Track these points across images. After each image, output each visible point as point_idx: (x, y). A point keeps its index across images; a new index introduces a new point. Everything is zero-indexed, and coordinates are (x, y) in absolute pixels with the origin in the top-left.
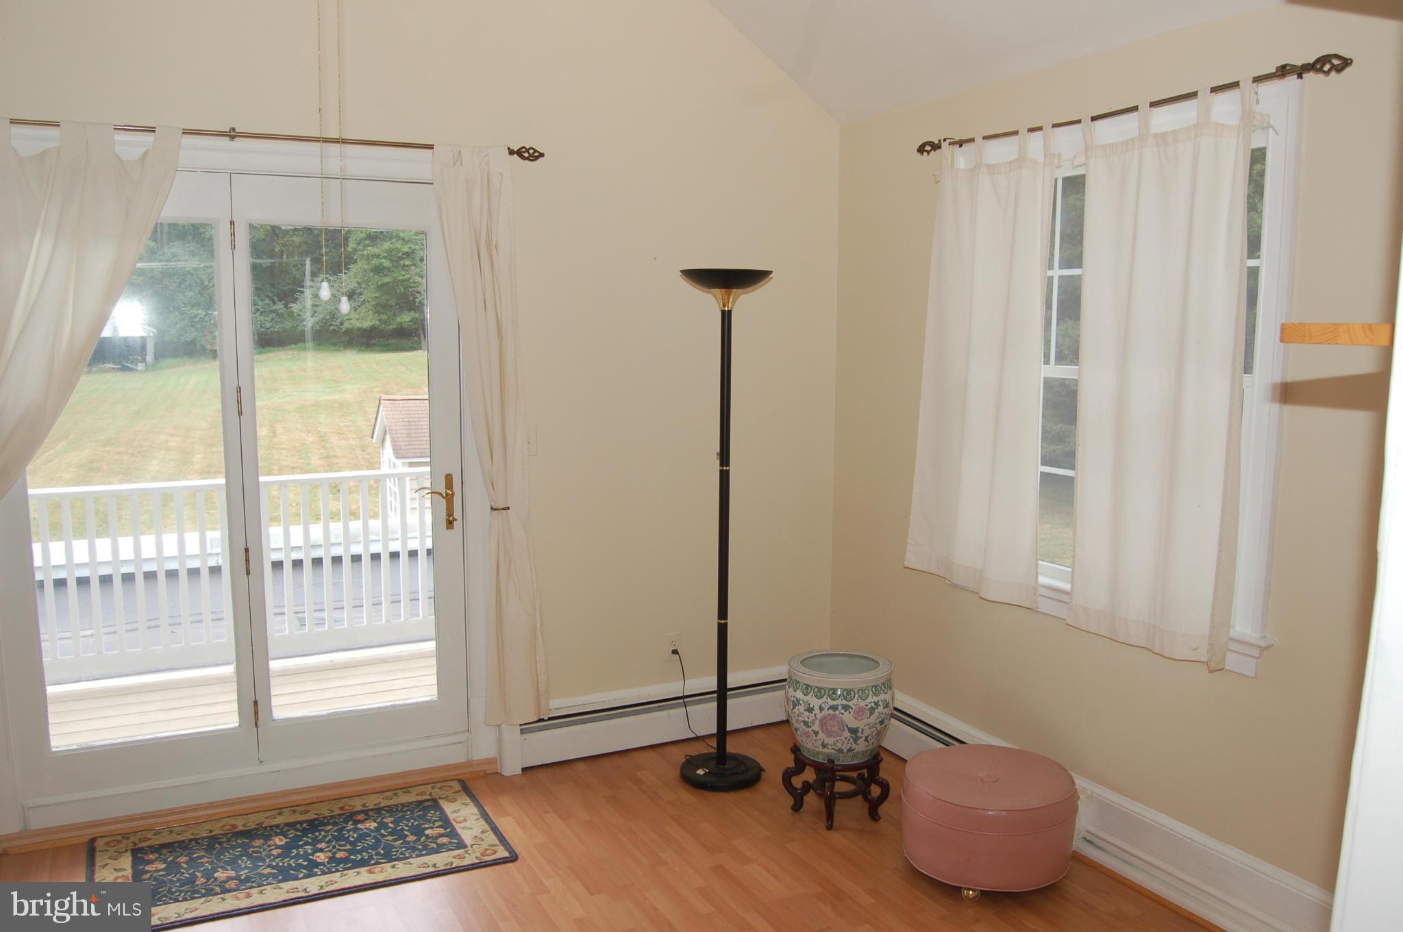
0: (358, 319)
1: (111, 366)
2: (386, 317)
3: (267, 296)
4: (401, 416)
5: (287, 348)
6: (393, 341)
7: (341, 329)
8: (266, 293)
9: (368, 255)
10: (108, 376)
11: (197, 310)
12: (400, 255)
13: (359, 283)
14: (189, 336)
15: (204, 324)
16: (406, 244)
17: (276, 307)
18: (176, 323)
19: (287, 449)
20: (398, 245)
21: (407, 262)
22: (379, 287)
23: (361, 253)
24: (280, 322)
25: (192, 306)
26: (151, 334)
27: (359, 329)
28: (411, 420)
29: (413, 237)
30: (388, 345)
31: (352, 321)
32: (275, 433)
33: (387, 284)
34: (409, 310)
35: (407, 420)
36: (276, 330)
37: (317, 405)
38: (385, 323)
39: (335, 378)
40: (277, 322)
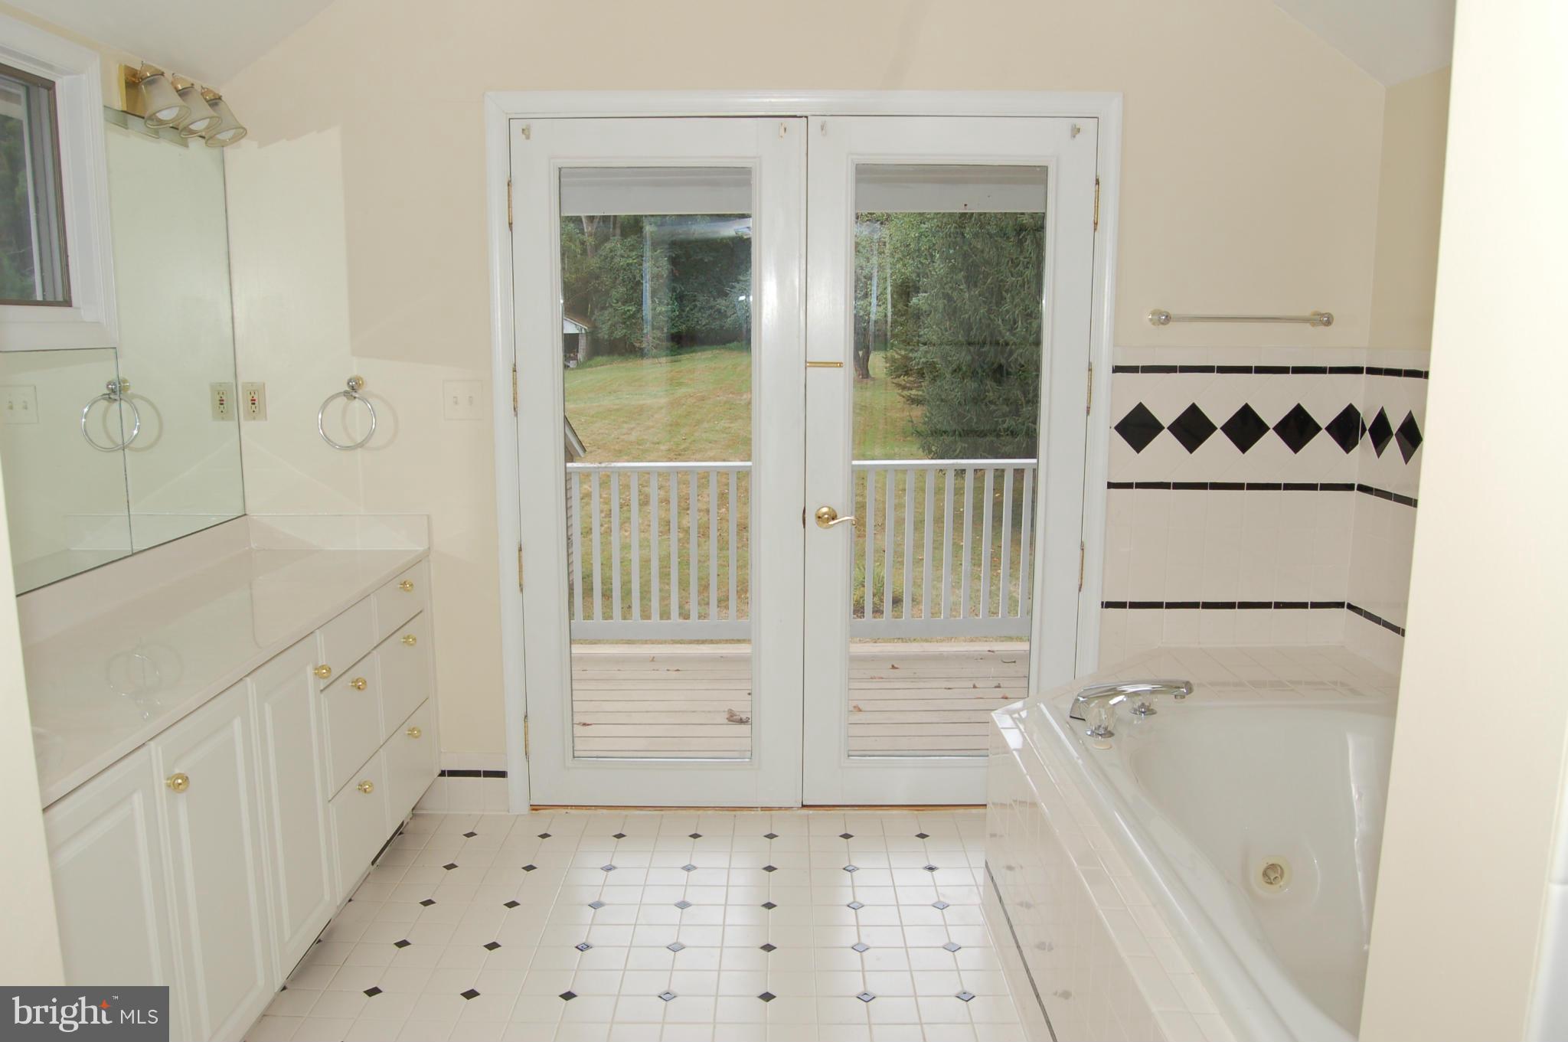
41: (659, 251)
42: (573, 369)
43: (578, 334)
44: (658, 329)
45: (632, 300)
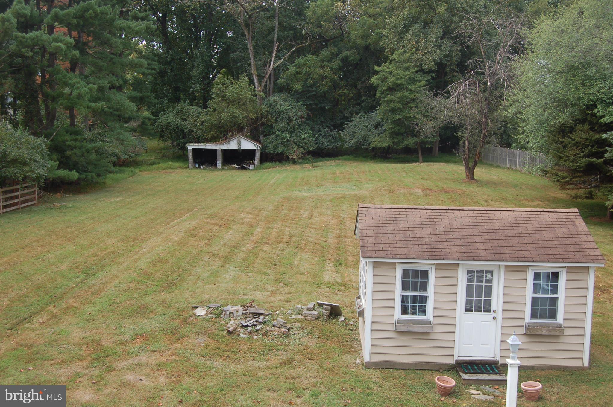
0: (379, 142)
1: (235, 166)
2: (397, 140)
3: (328, 126)
4: (372, 222)
5: (337, 158)
6: (402, 156)
7: (369, 147)
8: (327, 125)
9: (387, 101)
10: (233, 172)
11: (285, 134)
12: (408, 100)
13: (382, 118)
14: (280, 150)
15: (289, 143)
16: (413, 93)
17: (332, 133)
18: (273, 142)
19: (316, 228)
20: (407, 94)
21: (412, 105)
22: (394, 122)
23: (383, 99)
24: (334, 142)
25: (283, 132)
26: (258, 148)
27: (380, 148)
28: (380, 225)
29: (417, 89)
30: (399, 158)
31: (376, 143)
32: (312, 216)
33: (399, 119)
34: (413, 137)
35: (377, 225)
36: (331, 147)
37: (343, 197)
38: (396, 144)
39: (360, 180)
40: (332, 142)
41: (300, 103)
42: (252, 170)
43: (255, 150)
44: (302, 147)
45: (287, 131)
